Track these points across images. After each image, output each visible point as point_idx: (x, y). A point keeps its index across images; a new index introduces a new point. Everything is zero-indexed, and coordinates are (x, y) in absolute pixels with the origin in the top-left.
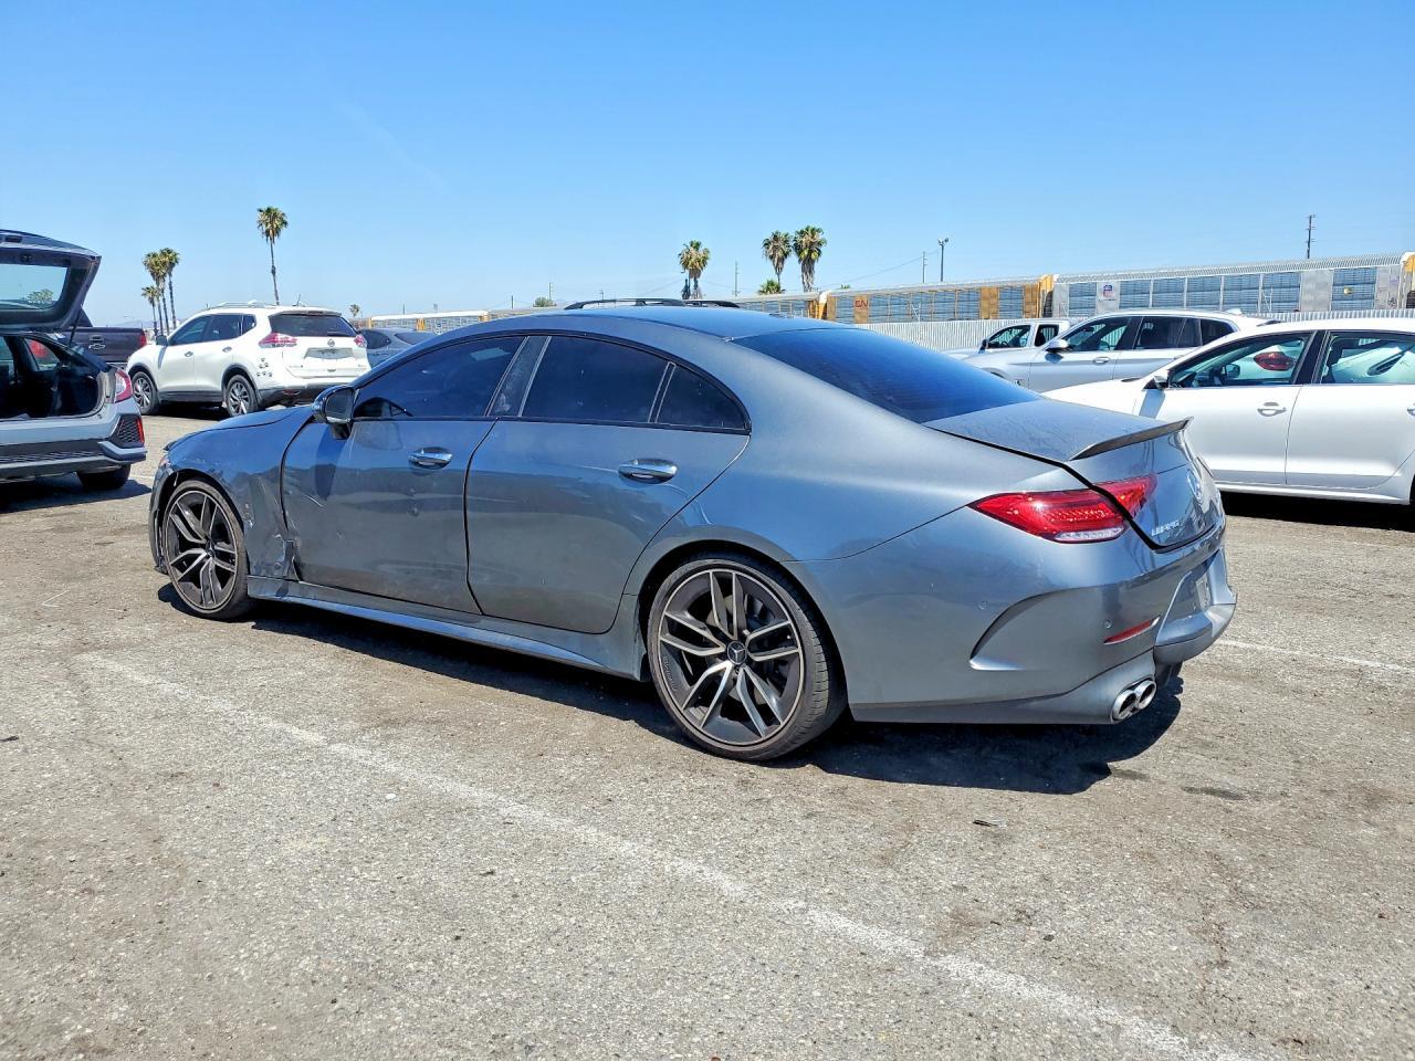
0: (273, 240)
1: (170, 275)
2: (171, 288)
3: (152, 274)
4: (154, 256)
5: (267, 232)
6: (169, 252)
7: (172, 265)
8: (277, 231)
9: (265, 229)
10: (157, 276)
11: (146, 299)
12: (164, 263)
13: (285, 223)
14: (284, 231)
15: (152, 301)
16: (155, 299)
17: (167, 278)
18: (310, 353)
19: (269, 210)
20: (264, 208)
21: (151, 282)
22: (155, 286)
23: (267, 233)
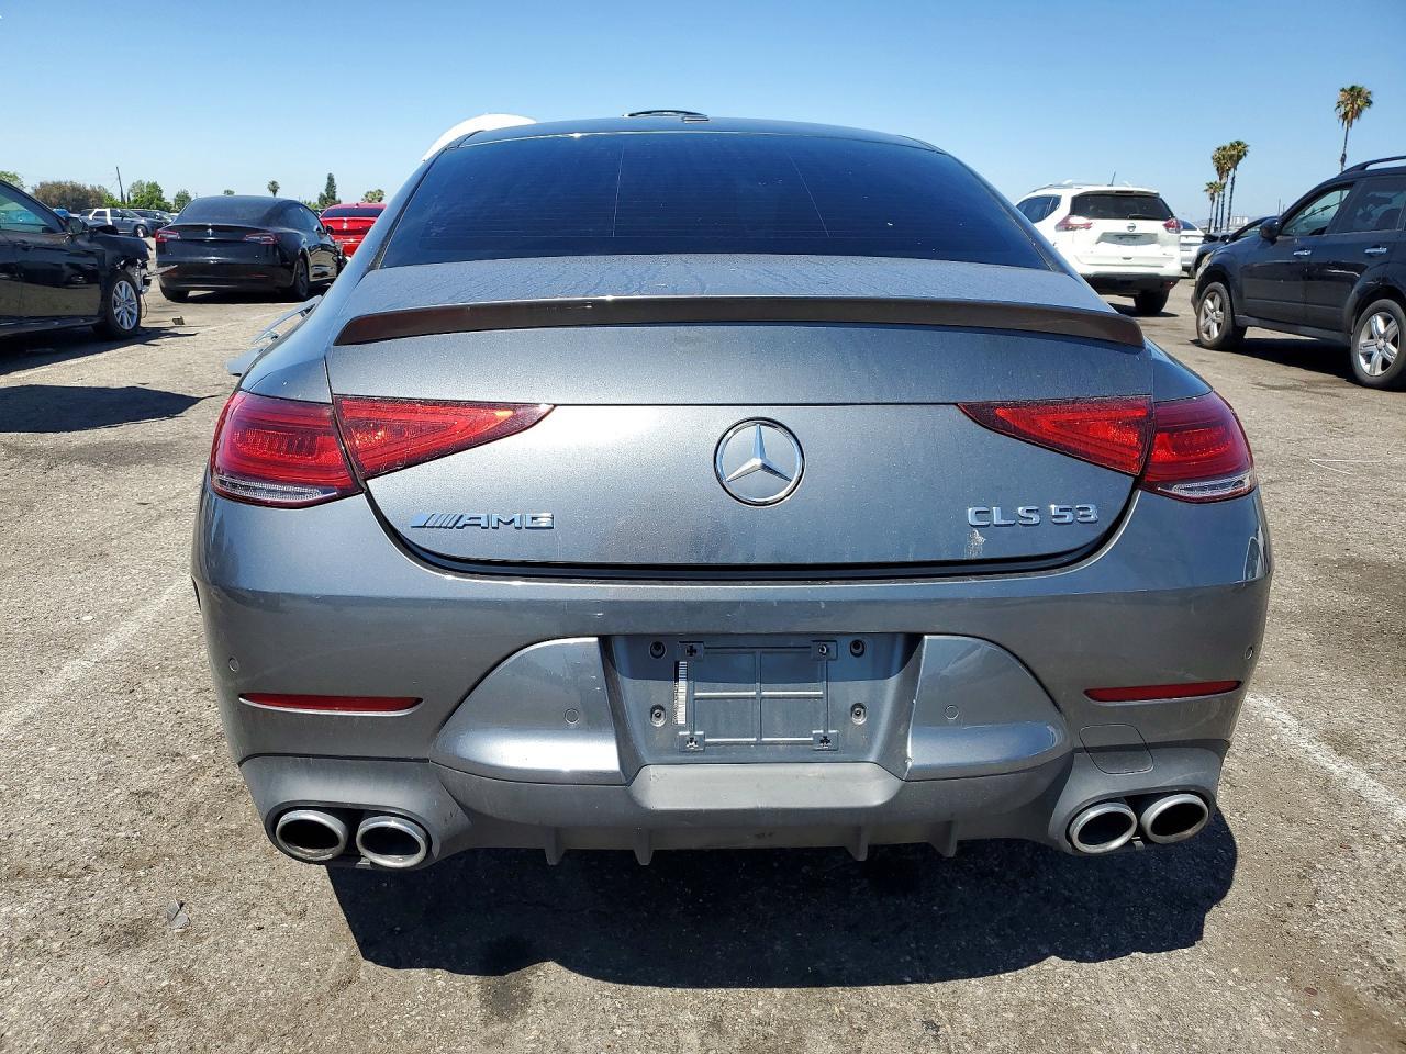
0: (1350, 124)
1: (1235, 169)
2: (1233, 183)
3: (1218, 169)
4: (1224, 149)
5: (1346, 114)
6: (1239, 143)
7: (1239, 158)
8: (1357, 113)
9: (1343, 112)
10: (1222, 171)
11: (1207, 195)
12: (1232, 156)
13: (1369, 103)
14: (1366, 112)
15: (1213, 199)
16: (1216, 195)
17: (1231, 173)
18: (1106, 237)
19: (1353, 88)
20: (1348, 87)
21: (1214, 177)
22: (1218, 181)
23: (1345, 116)
